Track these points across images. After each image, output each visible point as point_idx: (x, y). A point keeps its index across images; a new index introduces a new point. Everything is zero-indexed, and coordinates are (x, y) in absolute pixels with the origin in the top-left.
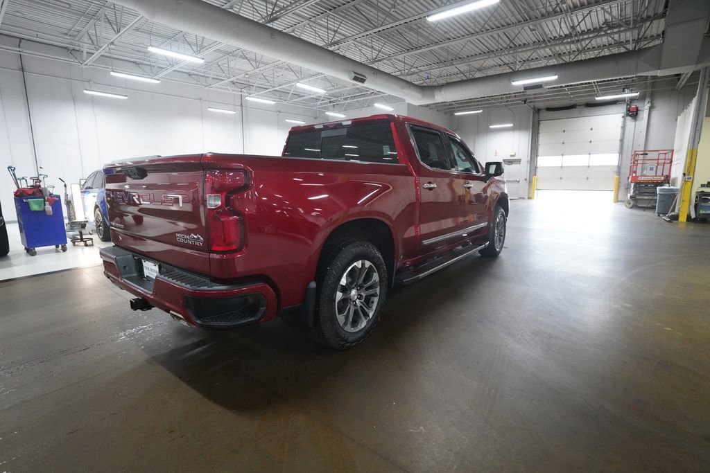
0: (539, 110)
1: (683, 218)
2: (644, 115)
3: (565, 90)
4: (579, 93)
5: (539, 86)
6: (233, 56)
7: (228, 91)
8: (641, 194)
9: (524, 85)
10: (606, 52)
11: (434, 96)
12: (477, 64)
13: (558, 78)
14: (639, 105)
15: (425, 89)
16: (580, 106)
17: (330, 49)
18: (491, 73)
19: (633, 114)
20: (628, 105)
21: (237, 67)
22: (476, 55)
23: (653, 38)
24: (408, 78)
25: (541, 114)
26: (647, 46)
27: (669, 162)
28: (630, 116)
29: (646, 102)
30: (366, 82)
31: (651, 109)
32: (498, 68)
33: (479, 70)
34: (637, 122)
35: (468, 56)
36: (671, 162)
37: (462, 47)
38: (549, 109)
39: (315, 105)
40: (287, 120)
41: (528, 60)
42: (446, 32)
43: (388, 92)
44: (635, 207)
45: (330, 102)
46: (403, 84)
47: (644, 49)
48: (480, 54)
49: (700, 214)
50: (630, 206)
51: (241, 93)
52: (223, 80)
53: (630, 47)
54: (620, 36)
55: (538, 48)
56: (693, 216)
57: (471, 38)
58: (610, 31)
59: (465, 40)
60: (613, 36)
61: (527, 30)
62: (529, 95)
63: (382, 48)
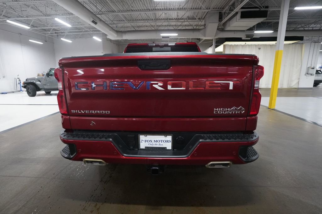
5: (168, 37)
9: (162, 36)
10: (184, 28)
11: (122, 36)
12: (140, 24)
15: (118, 32)
22: (139, 20)
24: (110, 25)
26: (200, 28)
30: (97, 24)
32: (146, 27)
33: (138, 27)
37: (136, 16)
40: (30, 40)
41: (161, 26)
42: (132, 7)
43: (103, 31)
45: (56, 33)
46: (110, 28)
48: (141, 20)
53: (195, 28)
55: (164, 22)
57: (142, 12)
58: (188, 20)
59: (139, 13)
60: (190, 22)
61: (163, 14)
62: (162, 40)
63: (102, 8)
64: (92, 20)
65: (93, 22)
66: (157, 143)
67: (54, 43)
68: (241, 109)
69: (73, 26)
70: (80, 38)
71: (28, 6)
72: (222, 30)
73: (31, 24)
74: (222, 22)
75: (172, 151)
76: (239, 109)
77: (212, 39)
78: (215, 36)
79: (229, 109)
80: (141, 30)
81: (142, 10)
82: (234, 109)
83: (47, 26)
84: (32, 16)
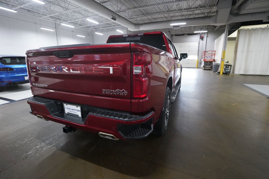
0: (172, 35)
1: (221, 73)
2: (205, 38)
3: (182, 29)
4: (187, 30)
5: (178, 26)
6: (53, 3)
7: (50, 21)
8: (206, 65)
9: (173, 25)
10: (197, 16)
11: (139, 28)
12: (155, 16)
13: (186, 23)
14: (204, 35)
15: (137, 25)
16: (186, 34)
17: (102, 4)
18: (158, 20)
19: (202, 38)
20: (200, 35)
21: (55, 10)
22: (155, 13)
23: (213, 13)
24: (130, 20)
25: (173, 37)
26: (211, 15)
27: (214, 54)
28: (201, 39)
29: (206, 35)
30: (116, 20)
31: (207, 37)
33: (155, 19)
34: (203, 41)
35: (152, 13)
36: (215, 55)
37: (151, 10)
38: (176, 35)
39: (88, 29)
40: (77, 35)
41: (173, 16)
42: (146, 3)
43: (123, 25)
44: (205, 69)
45: (95, 28)
46: (129, 22)
47: (211, 16)
48: (156, 13)
49: (226, 72)
50: (203, 69)
51: (55, 22)
52: (46, 15)
53: (206, 15)
54: (204, 11)
55: (177, 12)
56: (224, 72)
57: (155, 6)
58: (200, 9)
59: (153, 7)
60: (201, 10)
61: (175, 5)
62: (173, 29)
63: (122, 7)
64: (112, 17)
65: (113, 18)
66: (74, 111)
67: (93, 36)
68: (123, 91)
69: (100, 23)
70: (111, 31)
71: (75, 12)
72: (237, 14)
73: (78, 24)
74: (236, 5)
75: (81, 119)
76: (121, 92)
77: (224, 25)
78: (228, 21)
79: (114, 91)
80: (158, 21)
81: (154, 4)
82: (118, 91)
83: (88, 25)
84: (80, 18)
